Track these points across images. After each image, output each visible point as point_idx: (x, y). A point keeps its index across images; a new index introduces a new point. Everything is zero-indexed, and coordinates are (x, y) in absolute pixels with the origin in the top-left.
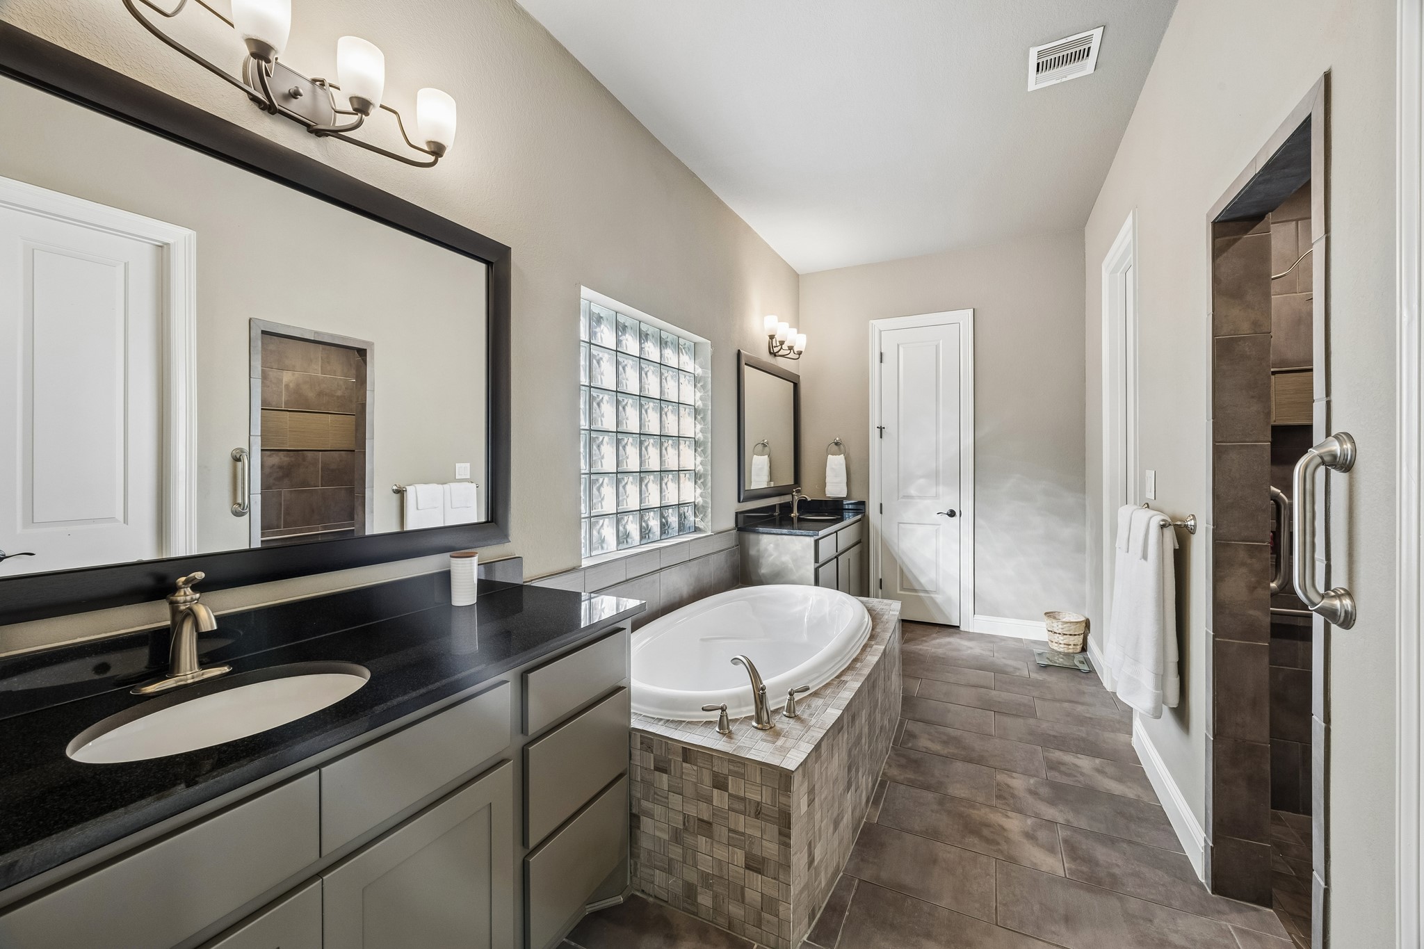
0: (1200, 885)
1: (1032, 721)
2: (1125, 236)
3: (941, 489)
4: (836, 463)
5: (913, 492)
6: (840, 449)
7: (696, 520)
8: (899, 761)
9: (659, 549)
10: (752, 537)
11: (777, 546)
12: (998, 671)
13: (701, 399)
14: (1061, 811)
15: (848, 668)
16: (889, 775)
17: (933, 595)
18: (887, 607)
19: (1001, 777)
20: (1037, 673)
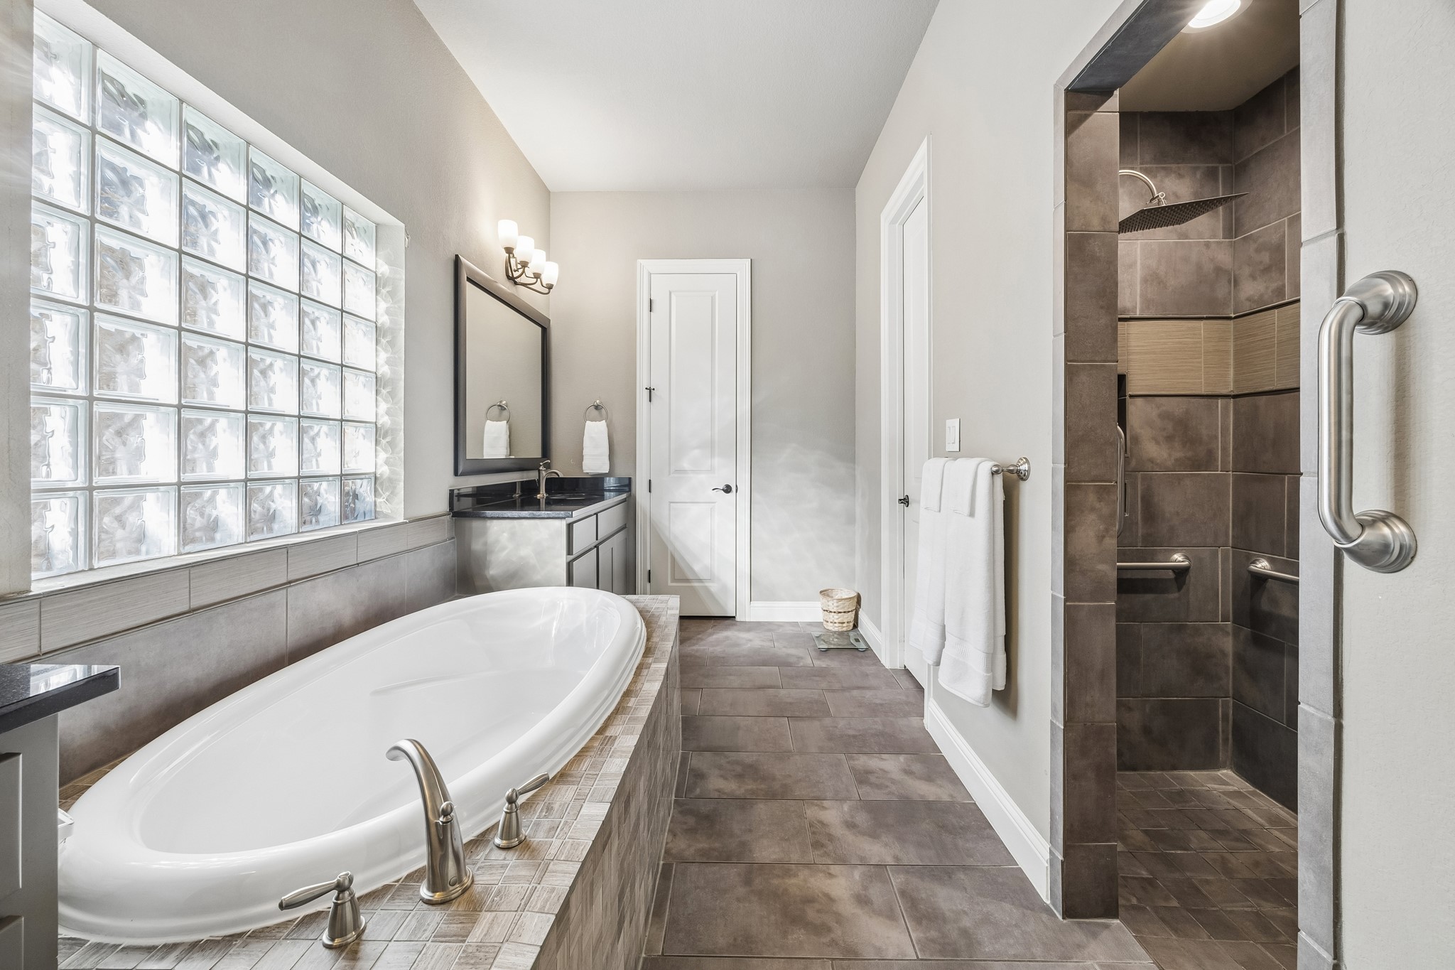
0: (1047, 910)
1: (827, 721)
2: (919, 164)
3: (717, 460)
4: (596, 433)
5: (686, 465)
6: (600, 413)
7: (379, 500)
8: (686, 823)
9: (286, 547)
10: (476, 524)
11: (513, 535)
12: (783, 663)
13: (388, 312)
14: (886, 845)
15: (617, 711)
16: (674, 851)
17: (707, 584)
18: (663, 605)
19: (811, 812)
20: (819, 659)
